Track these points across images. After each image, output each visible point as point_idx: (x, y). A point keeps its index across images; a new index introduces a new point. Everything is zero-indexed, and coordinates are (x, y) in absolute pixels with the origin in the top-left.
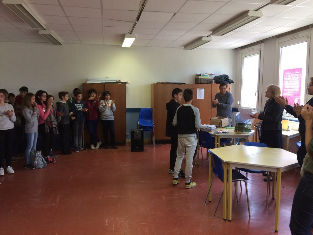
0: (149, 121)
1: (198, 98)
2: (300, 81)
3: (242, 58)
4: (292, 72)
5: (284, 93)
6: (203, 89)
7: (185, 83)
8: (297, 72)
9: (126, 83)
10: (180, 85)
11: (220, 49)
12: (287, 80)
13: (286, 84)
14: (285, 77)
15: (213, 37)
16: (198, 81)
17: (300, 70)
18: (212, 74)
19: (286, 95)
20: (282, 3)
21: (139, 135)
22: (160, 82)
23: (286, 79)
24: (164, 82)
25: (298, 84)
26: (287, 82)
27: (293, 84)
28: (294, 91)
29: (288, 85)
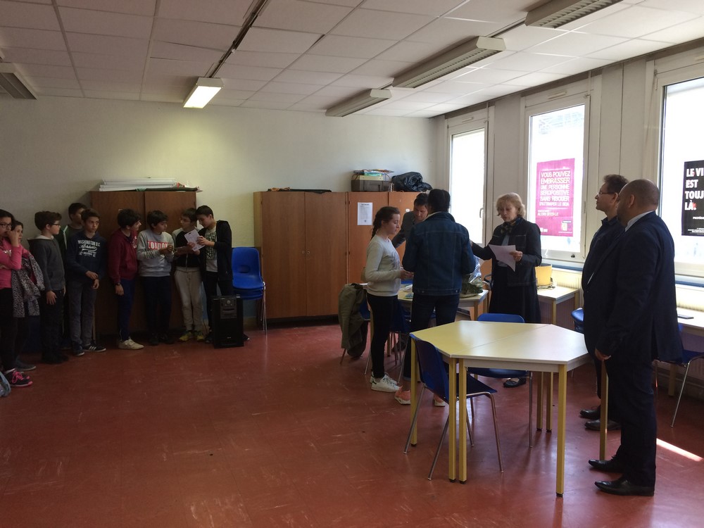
0: (253, 277)
1: (360, 222)
2: (572, 186)
3: (448, 137)
4: (555, 168)
5: (539, 211)
6: (371, 204)
7: (330, 191)
8: (564, 168)
9: (195, 190)
10: (320, 196)
11: (402, 117)
12: (545, 184)
13: (542, 193)
14: (541, 178)
15: (393, 90)
16: (357, 185)
17: (570, 163)
18: (388, 171)
19: (544, 214)
20: (549, 23)
21: (232, 309)
22: (274, 189)
23: (543, 181)
24: (283, 187)
25: (567, 191)
26: (544, 187)
27: (557, 192)
28: (560, 205)
29: (548, 194)
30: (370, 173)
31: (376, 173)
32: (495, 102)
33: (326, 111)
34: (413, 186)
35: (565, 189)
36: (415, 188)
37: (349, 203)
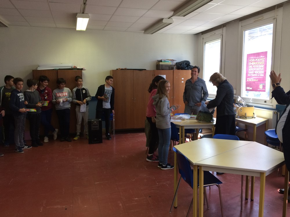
2: (265, 66)
3: (203, 43)
6: (165, 76)
7: (145, 70)
8: (261, 57)
9: (82, 69)
10: (141, 72)
11: (181, 34)
16: (159, 67)
17: (265, 54)
18: (174, 60)
19: (250, 80)
21: (97, 126)
22: (119, 69)
23: (250, 63)
24: (123, 68)
25: (263, 69)
26: (251, 67)
27: (257, 69)
28: (259, 76)
29: (252, 70)
30: (165, 61)
31: (168, 61)
32: (226, 25)
33: (144, 31)
35: (262, 68)
36: (186, 68)
37: (154, 75)
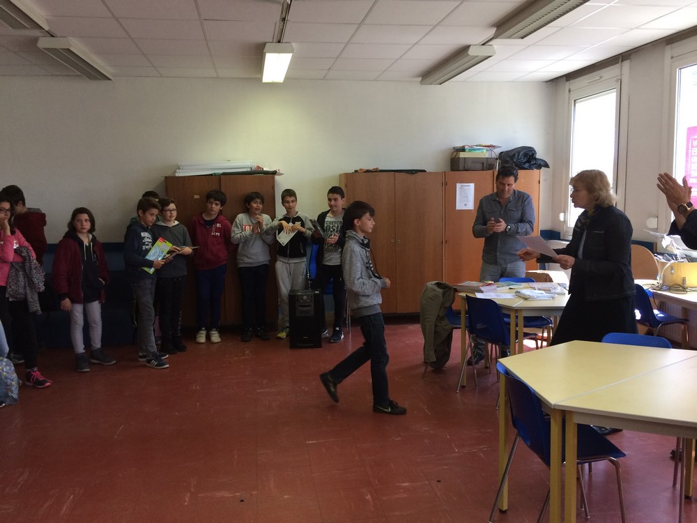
1: (459, 206)
3: (569, 103)
6: (472, 185)
7: (424, 171)
9: (274, 173)
10: (413, 176)
13: (694, 166)
14: (692, 146)
15: (497, 45)
16: (458, 164)
18: (494, 147)
21: (310, 306)
22: (361, 170)
23: (695, 151)
24: (371, 168)
30: (472, 149)
31: (479, 149)
32: (630, 55)
33: (420, 79)
34: (525, 163)
36: (527, 165)
37: (446, 184)
